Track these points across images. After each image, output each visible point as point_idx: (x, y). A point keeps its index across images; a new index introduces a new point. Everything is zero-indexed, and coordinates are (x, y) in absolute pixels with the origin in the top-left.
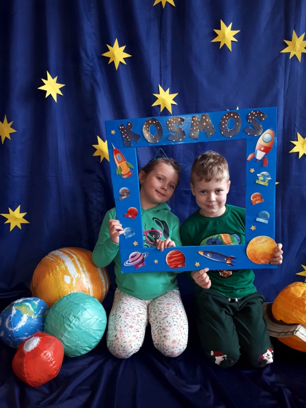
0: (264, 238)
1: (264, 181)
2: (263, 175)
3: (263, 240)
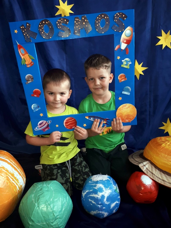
0: (128, 105)
1: (127, 65)
2: (126, 61)
3: (127, 106)
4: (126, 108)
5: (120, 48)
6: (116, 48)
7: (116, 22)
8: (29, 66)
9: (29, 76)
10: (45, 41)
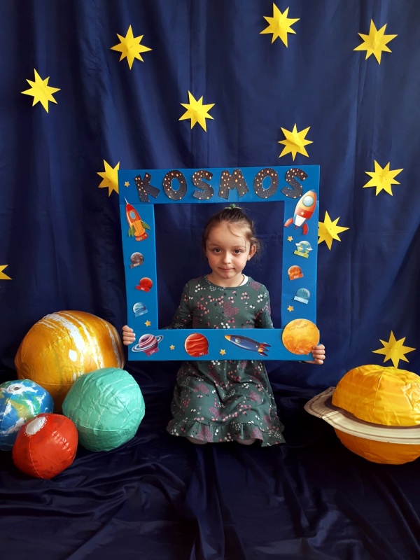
0: (304, 322)
1: (304, 252)
2: (302, 244)
3: (302, 324)
4: (300, 326)
5: (292, 224)
6: (287, 223)
7: (288, 182)
8: (139, 239)
9: (138, 255)
10: (172, 202)
